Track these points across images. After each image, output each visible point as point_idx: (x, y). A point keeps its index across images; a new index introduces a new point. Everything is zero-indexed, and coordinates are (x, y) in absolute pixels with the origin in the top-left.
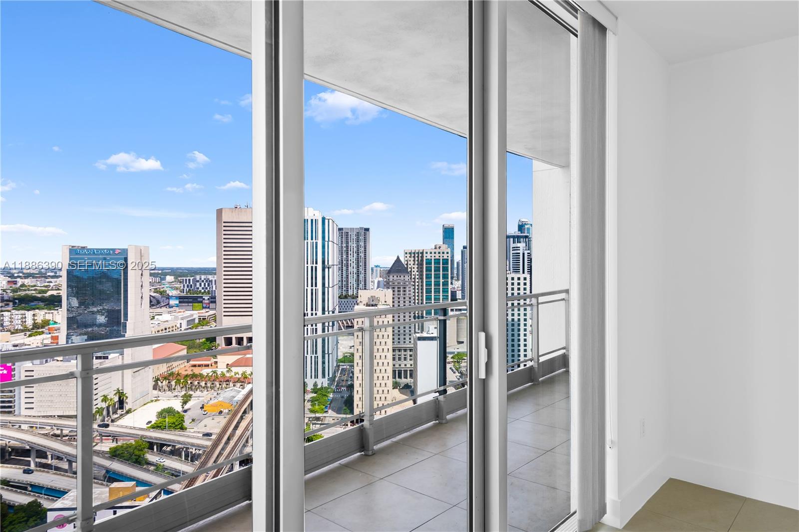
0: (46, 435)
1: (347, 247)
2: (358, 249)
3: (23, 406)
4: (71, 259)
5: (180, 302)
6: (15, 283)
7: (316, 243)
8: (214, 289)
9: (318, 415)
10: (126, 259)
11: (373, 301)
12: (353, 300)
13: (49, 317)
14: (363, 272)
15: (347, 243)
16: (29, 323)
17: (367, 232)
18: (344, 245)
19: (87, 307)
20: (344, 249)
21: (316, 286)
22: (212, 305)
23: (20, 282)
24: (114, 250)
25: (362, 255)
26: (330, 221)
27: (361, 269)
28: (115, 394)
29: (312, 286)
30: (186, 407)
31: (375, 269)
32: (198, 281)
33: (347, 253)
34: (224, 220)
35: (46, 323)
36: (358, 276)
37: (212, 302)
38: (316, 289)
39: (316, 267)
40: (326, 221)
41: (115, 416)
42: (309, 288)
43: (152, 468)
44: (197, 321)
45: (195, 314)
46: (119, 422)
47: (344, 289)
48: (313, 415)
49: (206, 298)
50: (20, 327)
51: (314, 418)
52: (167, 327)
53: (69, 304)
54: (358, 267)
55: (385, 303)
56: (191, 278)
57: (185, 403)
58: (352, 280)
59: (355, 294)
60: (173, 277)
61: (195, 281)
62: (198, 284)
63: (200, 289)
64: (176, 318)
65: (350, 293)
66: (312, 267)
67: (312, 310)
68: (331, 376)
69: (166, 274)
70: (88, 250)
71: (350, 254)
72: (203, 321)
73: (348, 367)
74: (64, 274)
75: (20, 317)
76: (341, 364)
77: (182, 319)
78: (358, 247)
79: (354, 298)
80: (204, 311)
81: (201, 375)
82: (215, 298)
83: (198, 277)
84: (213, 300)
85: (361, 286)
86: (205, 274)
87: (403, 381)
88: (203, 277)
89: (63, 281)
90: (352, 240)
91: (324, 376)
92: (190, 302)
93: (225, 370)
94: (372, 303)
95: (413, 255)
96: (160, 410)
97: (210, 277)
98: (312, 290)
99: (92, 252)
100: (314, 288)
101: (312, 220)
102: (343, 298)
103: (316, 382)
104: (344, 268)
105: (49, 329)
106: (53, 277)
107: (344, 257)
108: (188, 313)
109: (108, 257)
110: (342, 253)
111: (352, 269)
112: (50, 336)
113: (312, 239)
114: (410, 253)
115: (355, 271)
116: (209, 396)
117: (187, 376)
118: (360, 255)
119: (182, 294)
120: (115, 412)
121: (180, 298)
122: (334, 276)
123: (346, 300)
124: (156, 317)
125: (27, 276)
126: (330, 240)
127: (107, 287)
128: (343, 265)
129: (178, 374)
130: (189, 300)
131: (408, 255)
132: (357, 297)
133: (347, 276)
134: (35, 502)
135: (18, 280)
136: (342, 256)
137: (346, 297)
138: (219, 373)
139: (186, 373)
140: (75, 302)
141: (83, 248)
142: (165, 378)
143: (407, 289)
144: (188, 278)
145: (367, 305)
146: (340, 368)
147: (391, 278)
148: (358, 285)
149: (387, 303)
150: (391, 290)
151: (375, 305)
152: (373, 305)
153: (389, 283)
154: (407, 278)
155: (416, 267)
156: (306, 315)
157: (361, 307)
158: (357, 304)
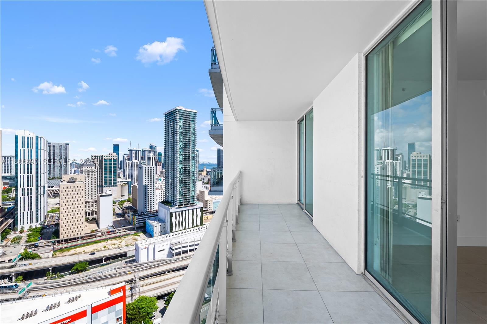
1: (54, 153)
2: (61, 154)
7: (31, 150)
9: (33, 243)
11: (72, 180)
12: (58, 180)
15: (54, 150)
17: (68, 146)
18: (52, 152)
20: (52, 154)
21: (31, 173)
26: (42, 139)
29: (28, 173)
31: (73, 164)
33: (54, 156)
36: (61, 168)
38: (31, 175)
40: (39, 139)
42: (26, 175)
47: (52, 174)
48: (29, 244)
51: (30, 245)
55: (80, 181)
58: (57, 170)
59: (59, 177)
65: (56, 176)
67: (28, 186)
68: (42, 220)
71: (56, 157)
73: (55, 214)
76: (49, 214)
78: (61, 153)
79: (58, 179)
85: (63, 172)
87: (91, 217)
90: (57, 149)
91: (37, 221)
94: (72, 181)
95: (96, 158)
98: (28, 176)
100: (29, 174)
101: (28, 138)
102: (51, 179)
103: (31, 226)
104: (52, 164)
107: (52, 158)
113: (28, 147)
114: (95, 157)
115: (59, 165)
118: (63, 157)
122: (44, 169)
123: (53, 180)
126: (42, 148)
131: (94, 158)
132: (62, 178)
133: (54, 168)
136: (50, 158)
137: (53, 179)
143: (94, 173)
145: (68, 182)
146: (49, 216)
147: (84, 168)
148: (61, 172)
149: (82, 180)
150: (83, 174)
151: (74, 182)
152: (72, 182)
153: (82, 171)
154: (93, 168)
155: (98, 163)
156: (23, 190)
157: (64, 183)
158: (62, 182)
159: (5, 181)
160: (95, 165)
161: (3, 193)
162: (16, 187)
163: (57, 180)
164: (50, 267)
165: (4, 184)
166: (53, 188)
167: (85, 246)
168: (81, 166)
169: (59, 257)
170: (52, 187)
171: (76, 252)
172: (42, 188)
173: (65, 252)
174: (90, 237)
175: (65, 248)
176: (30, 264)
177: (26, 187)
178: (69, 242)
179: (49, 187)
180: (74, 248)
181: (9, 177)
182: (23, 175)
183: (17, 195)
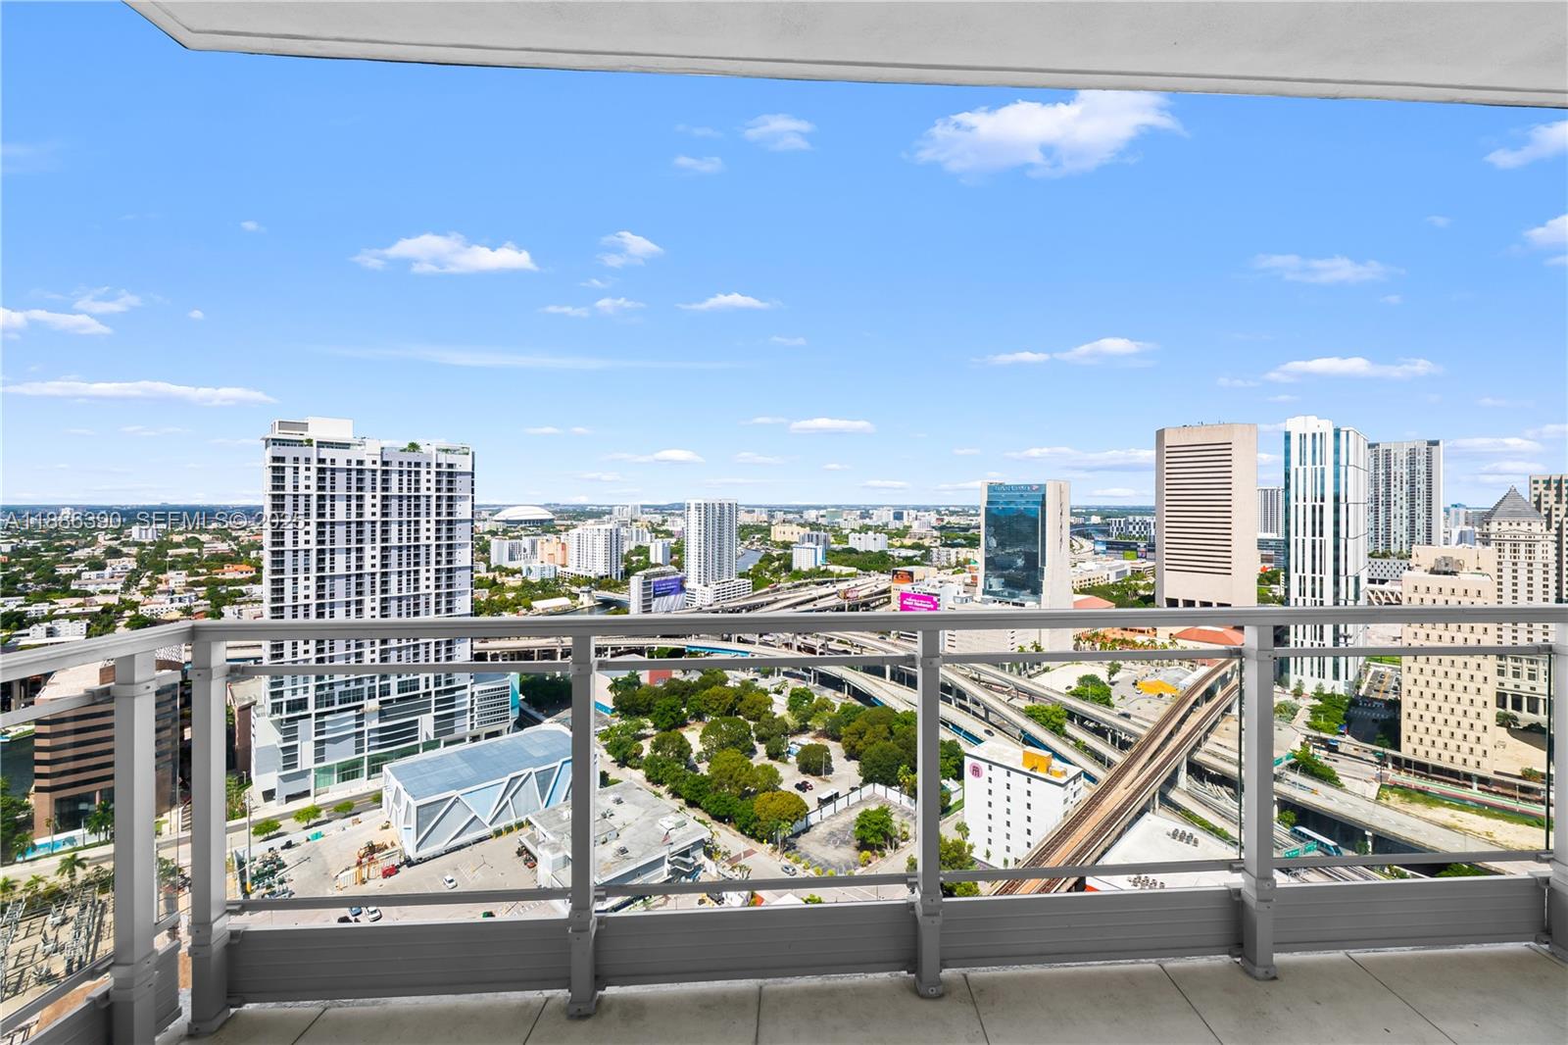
0: (966, 676)
1: (1388, 474)
2: (1412, 478)
3: (947, 643)
4: (989, 496)
5: (1107, 548)
6: (942, 520)
7: (1323, 470)
8: (1153, 533)
9: (1323, 735)
10: (1044, 496)
11: (1447, 565)
12: (1401, 561)
13: (970, 556)
14: (1424, 515)
15: (1388, 466)
16: (953, 560)
17: (1434, 448)
18: (1381, 471)
19: (1003, 549)
20: (1381, 477)
21: (1321, 535)
22: (1149, 555)
23: (947, 519)
24: (1031, 486)
25: (1423, 487)
26: (1351, 433)
27: (1420, 510)
28: (1032, 647)
29: (1314, 535)
30: (1114, 679)
31: (1453, 510)
32: (1131, 523)
33: (1388, 484)
34: (1166, 445)
35: (967, 561)
36: (1412, 522)
37: (1149, 551)
38: (1321, 541)
39: (1321, 508)
40: (1343, 435)
41: (1032, 672)
42: (1309, 539)
43: (1071, 742)
44: (1129, 573)
45: (1128, 564)
46: (1036, 680)
47: (1380, 541)
48: (1315, 734)
49: (1142, 545)
50: (946, 564)
51: (1315, 737)
52: (1092, 577)
53: (987, 544)
54: (1412, 506)
55: (1479, 571)
56: (1122, 520)
57: (1112, 673)
58: (1399, 528)
59: (1405, 552)
60: (1099, 518)
61: (1127, 523)
62: (1131, 528)
63: (1134, 533)
64: (1103, 568)
65: (1395, 548)
66: (1314, 507)
67: (1314, 571)
68: (1351, 678)
69: (1090, 514)
70: (1005, 486)
71: (1395, 486)
72: (1137, 574)
73: (1389, 670)
74: (982, 512)
75: (945, 553)
76: (1371, 663)
77: (1110, 569)
78: (1412, 474)
79: (1402, 558)
80: (1139, 561)
81: (1133, 642)
82: (1154, 546)
83: (1131, 518)
84: (1151, 548)
85: (1418, 538)
86: (1140, 514)
87: (1525, 717)
88: (1138, 518)
89: (981, 520)
90: (1398, 463)
91: (1336, 676)
92: (1121, 549)
93: (1167, 642)
94: (1446, 569)
95: (1554, 485)
96: (1081, 676)
97: (1148, 519)
98: (1314, 542)
99: (1009, 488)
100: (1317, 538)
101: (1314, 435)
102: (1379, 557)
103: (1320, 684)
104: (1381, 509)
105: (969, 568)
106: (974, 515)
107: (1382, 489)
108: (1118, 562)
109: (1025, 494)
110: (1376, 485)
111: (1400, 508)
112: (970, 575)
113: (1314, 463)
114: (1548, 483)
115: (1405, 512)
116: (1144, 672)
117: (1114, 640)
118: (1417, 486)
119: (1110, 539)
120: (1031, 668)
121: (1108, 543)
122: (1358, 521)
123: (1385, 561)
124: (1079, 564)
125: (952, 513)
126: (1351, 463)
127: (1025, 527)
128: (1380, 503)
129: (1104, 637)
130: (1121, 546)
131: (1541, 487)
132: (1410, 556)
133: (1388, 523)
134: (955, 741)
135: (945, 517)
136: (1376, 489)
137: (1384, 555)
138: (1159, 643)
139: (1114, 637)
140: (993, 543)
141: (1001, 484)
142: (1088, 639)
143: (1538, 548)
144: (1117, 520)
145: (1433, 572)
146: (1372, 670)
147: (1494, 527)
148: (1412, 537)
149: (1483, 571)
150: (1493, 547)
151: (1454, 573)
152: (1446, 573)
153: (1488, 535)
154: (1538, 527)
155: (1563, 507)
156: (1303, 580)
157: (1418, 573)
158: (1410, 569)
159: (1265, 552)
160: (1549, 516)
161: (1260, 582)
162: (1287, 569)
163: (1398, 562)
164: (1369, 829)
165: (1265, 559)
166: (1386, 587)
167: (1497, 817)
168: (1486, 517)
169: (1396, 809)
170: (1383, 582)
171: (1459, 824)
172: (1352, 581)
173: (1418, 805)
174: (1517, 794)
175: (1419, 791)
176: (1313, 791)
177: (1309, 574)
178: (1433, 779)
179: (1372, 581)
180: (1449, 806)
181: (1273, 543)
182: (1301, 539)
183: (1287, 591)
